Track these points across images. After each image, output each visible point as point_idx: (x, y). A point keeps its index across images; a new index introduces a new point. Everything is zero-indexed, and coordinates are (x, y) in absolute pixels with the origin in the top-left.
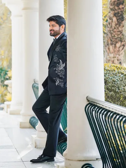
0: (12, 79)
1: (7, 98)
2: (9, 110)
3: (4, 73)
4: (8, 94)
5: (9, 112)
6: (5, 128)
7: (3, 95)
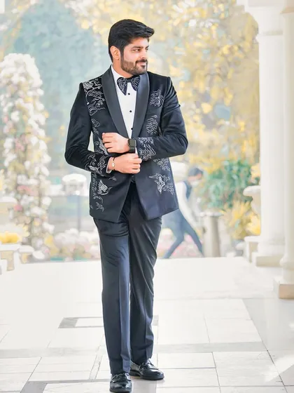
0: (262, 182)
1: (251, 227)
2: (255, 255)
3: (245, 172)
4: (254, 219)
5: (254, 261)
6: (244, 299)
7: (245, 221)
